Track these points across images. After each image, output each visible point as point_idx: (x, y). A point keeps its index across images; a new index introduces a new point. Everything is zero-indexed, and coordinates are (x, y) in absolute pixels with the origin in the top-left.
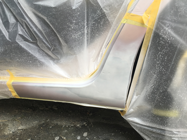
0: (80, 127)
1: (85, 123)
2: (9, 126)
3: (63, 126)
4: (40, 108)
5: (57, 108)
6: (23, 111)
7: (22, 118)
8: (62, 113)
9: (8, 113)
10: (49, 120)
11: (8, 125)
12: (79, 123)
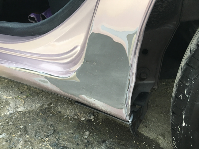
0: (85, 122)
1: (92, 118)
7: (27, 97)
12: (85, 116)
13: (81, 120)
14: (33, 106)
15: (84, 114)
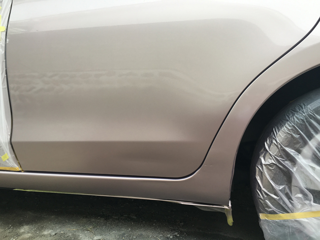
0: (171, 237)
1: (176, 234)
2: (81, 237)
3: (150, 236)
4: (113, 217)
5: (136, 216)
6: (93, 220)
7: (94, 228)
8: (144, 222)
9: (73, 222)
10: (130, 229)
11: (79, 236)
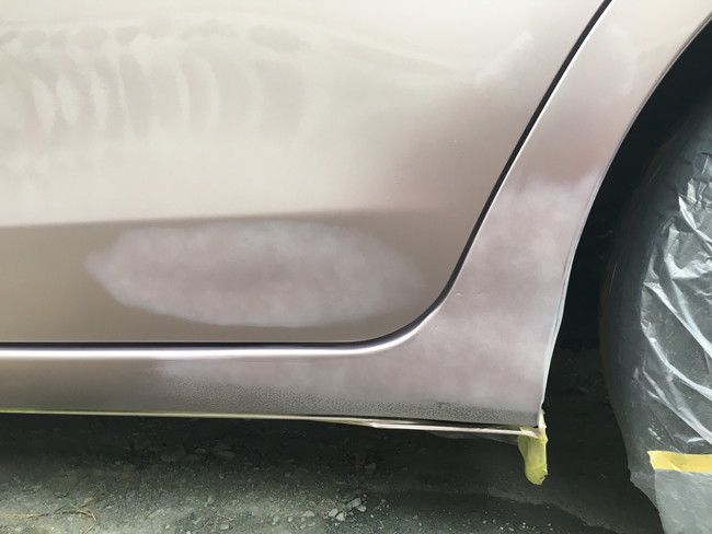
12: (334, 503)
13: (331, 518)
14: (141, 520)
15: (329, 501)
